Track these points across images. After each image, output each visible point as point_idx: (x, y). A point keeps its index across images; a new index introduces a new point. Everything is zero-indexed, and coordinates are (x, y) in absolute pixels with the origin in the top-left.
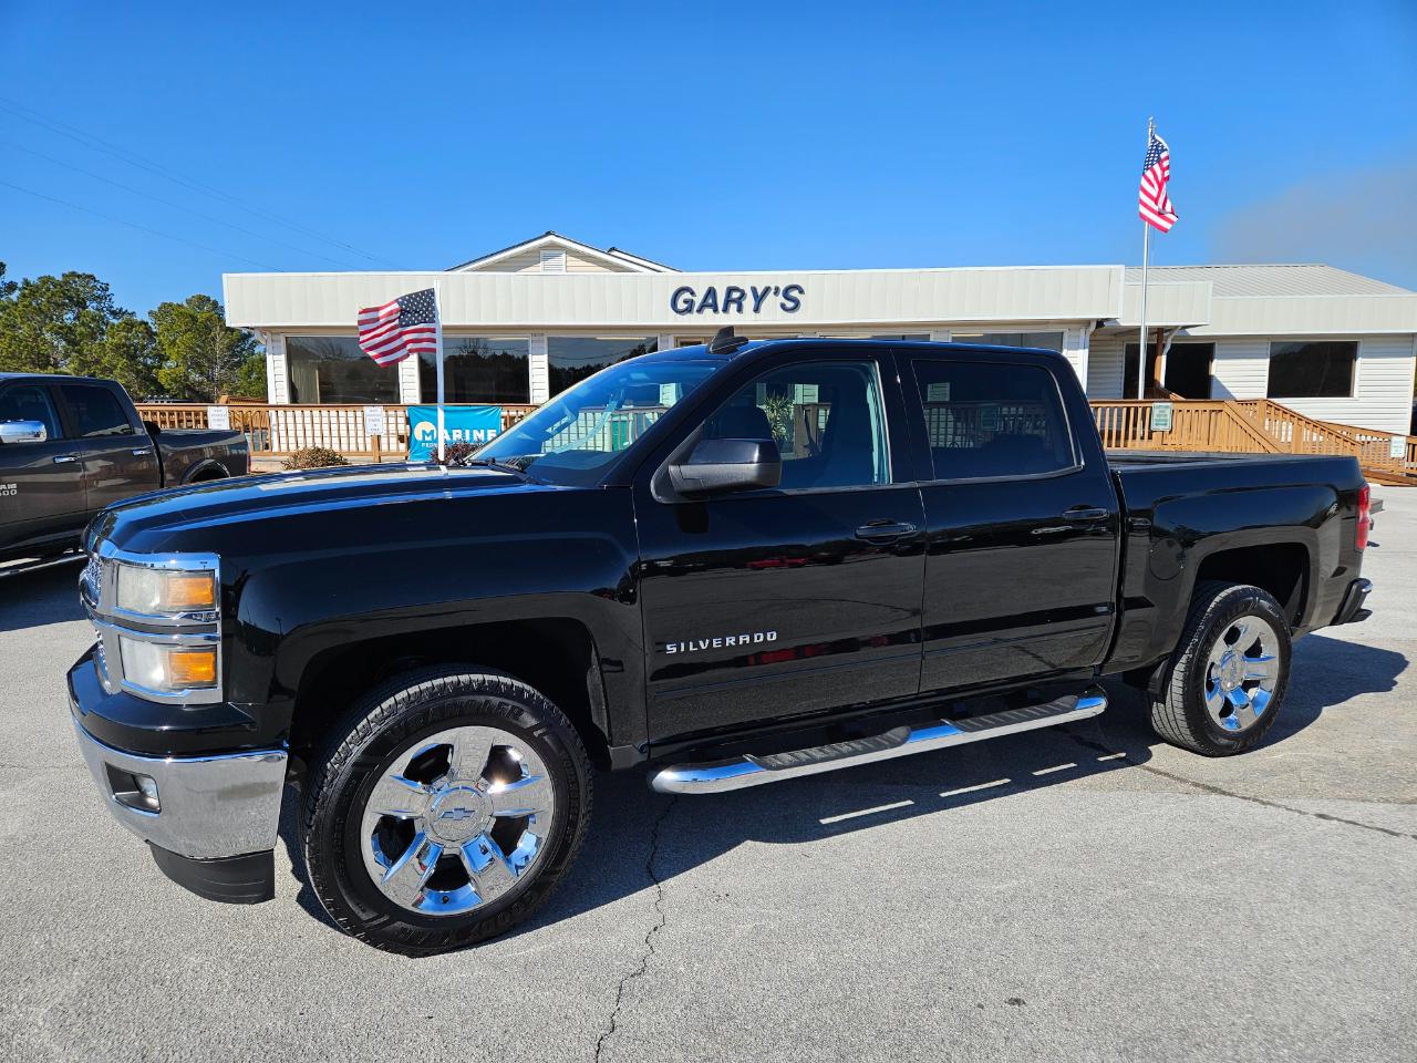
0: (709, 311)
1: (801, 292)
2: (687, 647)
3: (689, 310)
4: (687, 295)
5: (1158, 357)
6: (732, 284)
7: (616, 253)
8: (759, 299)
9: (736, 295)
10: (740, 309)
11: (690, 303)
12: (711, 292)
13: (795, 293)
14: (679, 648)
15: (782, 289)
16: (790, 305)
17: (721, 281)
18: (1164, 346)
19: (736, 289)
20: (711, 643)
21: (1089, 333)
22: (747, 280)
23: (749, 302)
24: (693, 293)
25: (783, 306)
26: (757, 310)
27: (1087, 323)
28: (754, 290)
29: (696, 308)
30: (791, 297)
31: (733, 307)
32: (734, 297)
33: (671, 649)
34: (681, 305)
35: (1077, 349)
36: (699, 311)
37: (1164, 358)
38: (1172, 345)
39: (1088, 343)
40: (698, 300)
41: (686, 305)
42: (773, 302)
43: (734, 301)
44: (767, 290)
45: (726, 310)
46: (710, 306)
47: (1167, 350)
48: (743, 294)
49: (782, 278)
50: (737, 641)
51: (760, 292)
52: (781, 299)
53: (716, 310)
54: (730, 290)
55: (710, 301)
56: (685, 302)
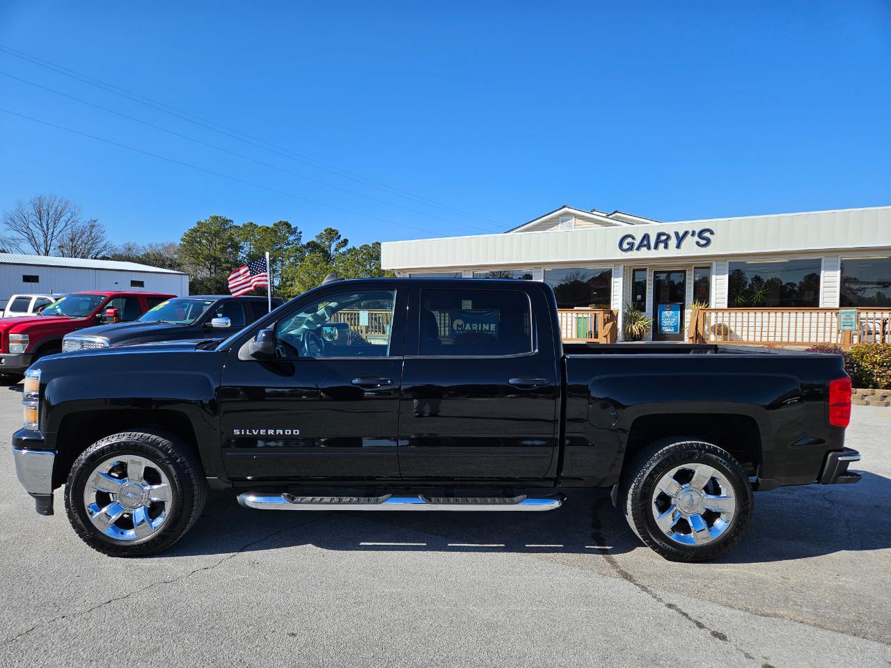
0: (644, 249)
1: (712, 233)
2: (245, 432)
3: (631, 249)
4: (630, 240)
6: (662, 231)
7: (595, 213)
8: (680, 240)
9: (663, 238)
10: (666, 247)
11: (632, 245)
12: (646, 237)
13: (707, 235)
14: (241, 432)
15: (697, 232)
16: (703, 242)
17: (653, 228)
19: (664, 234)
20: (259, 432)
22: (670, 227)
23: (673, 242)
24: (633, 238)
25: (698, 243)
26: (678, 246)
28: (677, 234)
29: (636, 247)
30: (704, 237)
31: (662, 245)
32: (663, 239)
33: (237, 432)
34: (625, 246)
36: (638, 249)
40: (637, 243)
41: (628, 246)
42: (690, 242)
43: (662, 242)
44: (686, 233)
45: (656, 247)
46: (645, 246)
48: (669, 237)
49: (698, 225)
50: (275, 432)
51: (681, 235)
52: (696, 238)
53: (649, 248)
54: (659, 235)
55: (646, 243)
56: (628, 244)
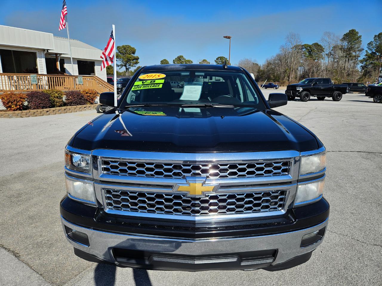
5: (57, 62)
18: (58, 59)
21: (44, 54)
27: (44, 50)
35: (42, 58)
37: (59, 62)
38: (60, 59)
39: (44, 57)
47: (59, 60)
